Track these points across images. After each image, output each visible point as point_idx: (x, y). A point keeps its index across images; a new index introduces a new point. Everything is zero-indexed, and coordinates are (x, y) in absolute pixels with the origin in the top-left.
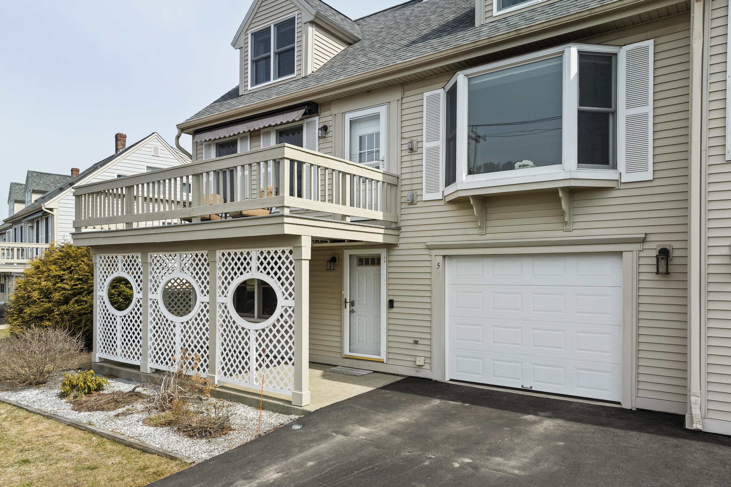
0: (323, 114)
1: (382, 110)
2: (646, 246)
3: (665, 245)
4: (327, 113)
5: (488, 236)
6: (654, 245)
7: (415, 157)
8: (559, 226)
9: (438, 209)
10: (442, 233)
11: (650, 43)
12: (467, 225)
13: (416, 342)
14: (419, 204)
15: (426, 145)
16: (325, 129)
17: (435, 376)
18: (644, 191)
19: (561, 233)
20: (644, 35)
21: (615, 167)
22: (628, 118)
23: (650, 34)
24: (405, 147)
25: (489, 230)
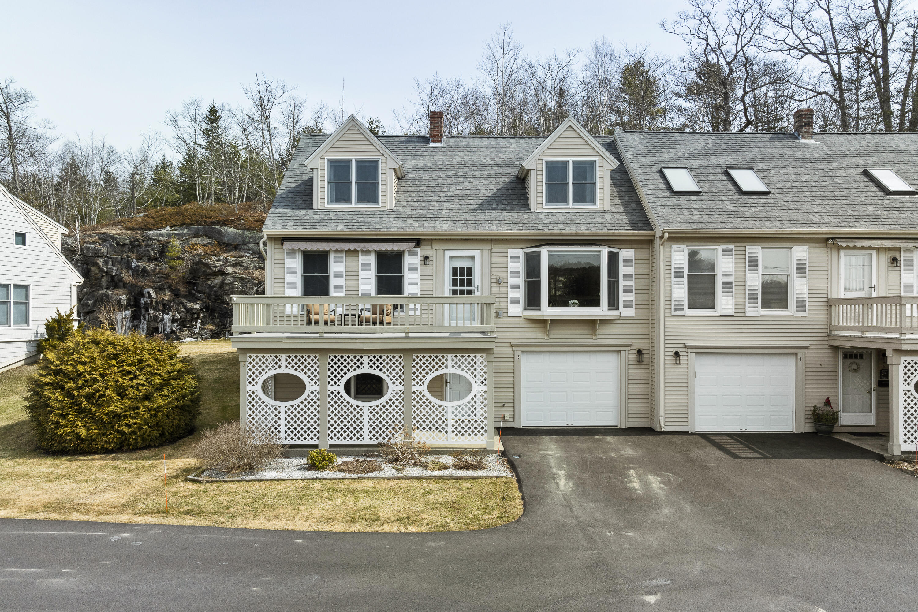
0: (423, 247)
1: (477, 254)
2: (632, 348)
3: (639, 348)
4: (429, 247)
5: (551, 340)
6: (634, 348)
7: (501, 288)
8: (591, 337)
9: (518, 322)
10: (521, 337)
11: (633, 251)
12: (538, 333)
13: (504, 405)
14: (504, 318)
15: (510, 282)
16: (426, 258)
17: (516, 426)
18: (631, 322)
19: (592, 340)
20: (629, 246)
21: (617, 308)
22: (624, 285)
23: (633, 246)
24: (494, 281)
25: (552, 337)
